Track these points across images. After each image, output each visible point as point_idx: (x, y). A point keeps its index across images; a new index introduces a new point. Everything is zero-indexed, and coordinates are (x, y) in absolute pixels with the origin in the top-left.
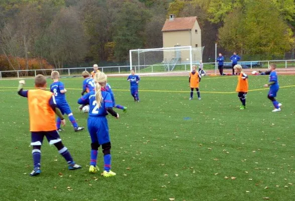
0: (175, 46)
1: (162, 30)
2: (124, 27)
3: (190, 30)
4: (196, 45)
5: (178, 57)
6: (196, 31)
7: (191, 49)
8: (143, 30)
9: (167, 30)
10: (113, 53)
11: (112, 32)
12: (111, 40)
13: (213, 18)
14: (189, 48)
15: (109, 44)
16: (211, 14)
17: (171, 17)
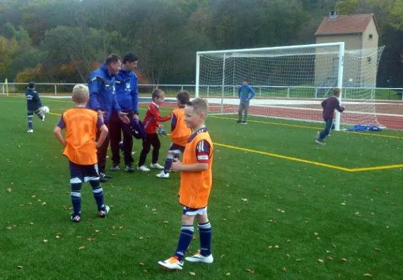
1: (316, 33)
3: (361, 34)
6: (371, 36)
7: (342, 52)
13: (399, 23)
16: (396, 17)
17: (333, 14)
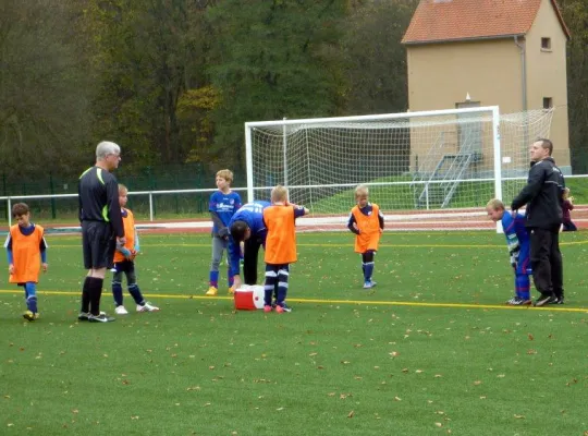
0: (457, 105)
1: (406, 40)
2: (258, 28)
3: (521, 38)
4: (547, 102)
5: (467, 151)
6: (545, 42)
7: (496, 119)
8: (332, 39)
9: (424, 37)
10: (211, 135)
11: (205, 49)
12: (201, 81)
14: (490, 113)
15: (192, 98)
